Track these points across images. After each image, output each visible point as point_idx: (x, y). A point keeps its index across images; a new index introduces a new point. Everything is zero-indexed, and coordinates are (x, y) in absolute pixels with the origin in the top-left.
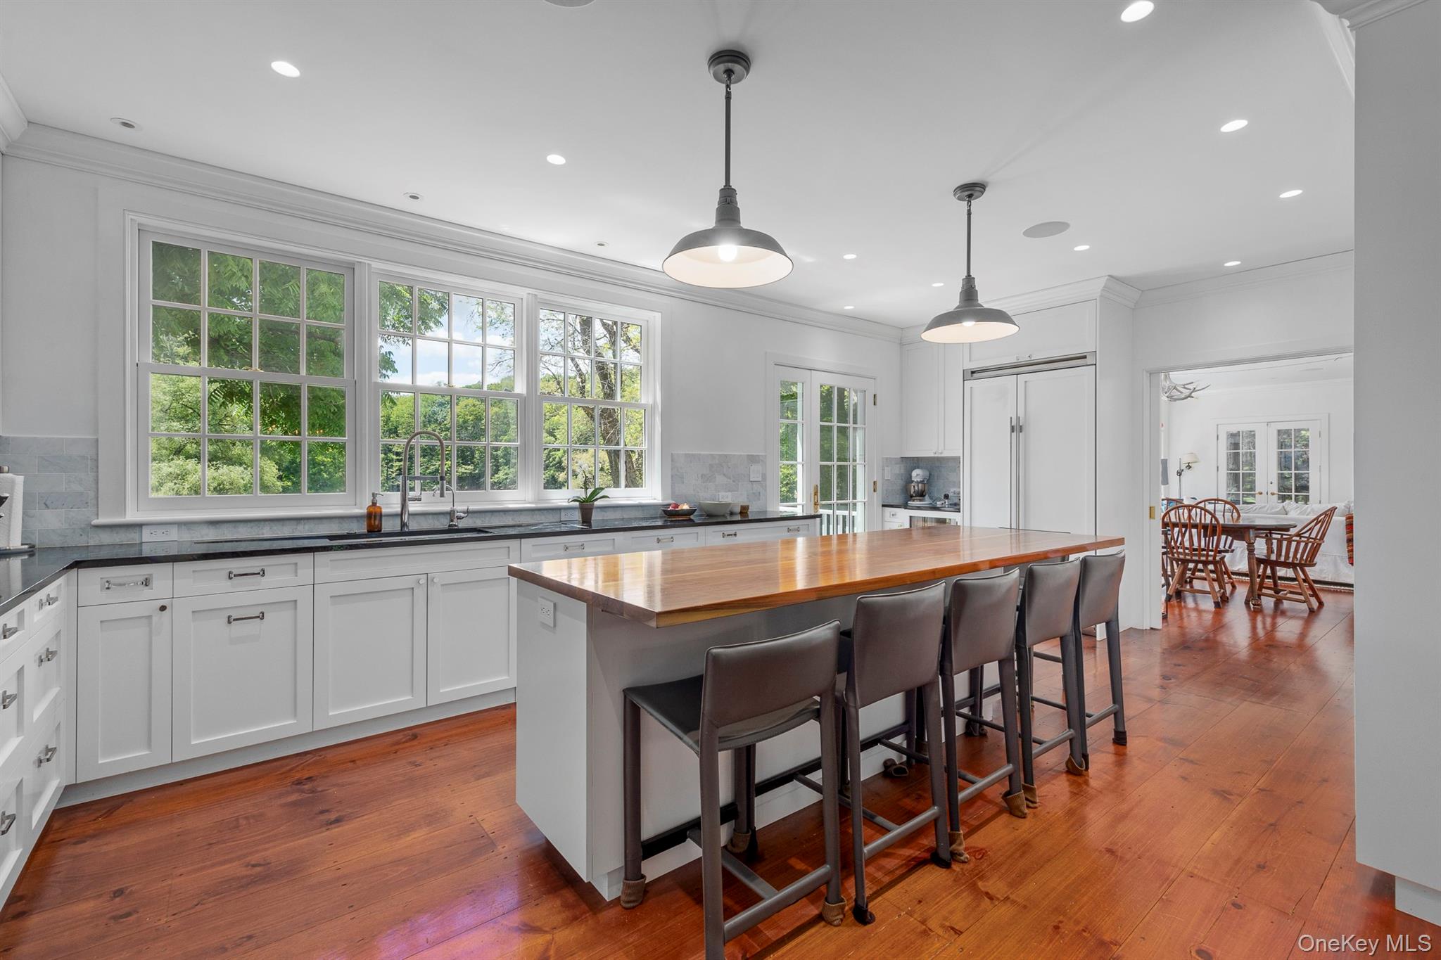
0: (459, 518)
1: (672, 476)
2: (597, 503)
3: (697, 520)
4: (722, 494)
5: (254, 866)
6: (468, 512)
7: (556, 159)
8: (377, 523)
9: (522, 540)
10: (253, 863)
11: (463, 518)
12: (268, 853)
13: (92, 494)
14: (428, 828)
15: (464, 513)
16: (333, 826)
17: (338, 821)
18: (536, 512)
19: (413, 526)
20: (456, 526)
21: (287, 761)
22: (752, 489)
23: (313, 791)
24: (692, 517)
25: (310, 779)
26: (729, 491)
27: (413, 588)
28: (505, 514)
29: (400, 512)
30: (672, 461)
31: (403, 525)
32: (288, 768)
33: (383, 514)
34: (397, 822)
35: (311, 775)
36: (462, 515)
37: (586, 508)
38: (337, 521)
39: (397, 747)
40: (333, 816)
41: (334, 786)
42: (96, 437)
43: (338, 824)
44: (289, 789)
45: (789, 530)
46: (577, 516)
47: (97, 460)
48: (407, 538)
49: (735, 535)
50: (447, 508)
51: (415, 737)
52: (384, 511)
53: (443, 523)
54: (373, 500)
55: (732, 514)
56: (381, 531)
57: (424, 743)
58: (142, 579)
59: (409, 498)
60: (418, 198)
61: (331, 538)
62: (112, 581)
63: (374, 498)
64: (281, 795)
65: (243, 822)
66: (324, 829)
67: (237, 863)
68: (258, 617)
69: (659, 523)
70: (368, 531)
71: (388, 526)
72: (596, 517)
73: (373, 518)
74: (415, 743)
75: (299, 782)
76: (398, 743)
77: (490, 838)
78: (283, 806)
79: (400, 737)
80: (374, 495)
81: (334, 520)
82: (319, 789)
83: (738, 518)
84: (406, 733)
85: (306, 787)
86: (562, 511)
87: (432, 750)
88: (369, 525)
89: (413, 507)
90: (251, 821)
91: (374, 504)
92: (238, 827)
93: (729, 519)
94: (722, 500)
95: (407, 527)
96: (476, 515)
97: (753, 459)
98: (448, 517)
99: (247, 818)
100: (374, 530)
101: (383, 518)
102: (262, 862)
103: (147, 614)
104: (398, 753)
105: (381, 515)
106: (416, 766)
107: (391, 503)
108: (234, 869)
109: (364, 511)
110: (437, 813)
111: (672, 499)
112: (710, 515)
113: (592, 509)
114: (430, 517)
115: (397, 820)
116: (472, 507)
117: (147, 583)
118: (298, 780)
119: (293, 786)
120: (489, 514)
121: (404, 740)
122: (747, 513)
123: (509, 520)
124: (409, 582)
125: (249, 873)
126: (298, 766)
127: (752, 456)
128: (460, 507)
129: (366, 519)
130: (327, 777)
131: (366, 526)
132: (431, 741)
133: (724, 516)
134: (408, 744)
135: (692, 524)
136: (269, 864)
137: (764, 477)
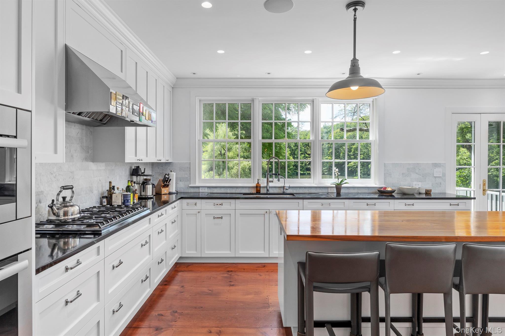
0: (286, 189)
1: (385, 174)
2: (343, 186)
3: (396, 196)
4: (414, 183)
5: (210, 290)
6: (290, 187)
7: (308, 52)
8: (259, 189)
9: (304, 200)
10: (210, 289)
11: (288, 189)
12: (214, 288)
13: (189, 178)
14: (254, 296)
15: (288, 187)
16: (231, 286)
17: (233, 285)
18: (318, 188)
19: (271, 191)
20: (285, 192)
21: (229, 264)
22: (436, 181)
23: (231, 275)
24: (393, 194)
25: (231, 271)
26: (420, 181)
27: (264, 214)
28: (305, 188)
29: (266, 186)
30: (385, 166)
31: (268, 190)
32: (229, 266)
33: (261, 186)
34: (247, 291)
35: (232, 270)
36: (287, 188)
37: (338, 187)
38: (248, 188)
39: (258, 268)
40: (232, 284)
41: (236, 275)
42: (189, 162)
43: (232, 286)
44: (226, 272)
45: (451, 205)
46: (335, 191)
47: (190, 168)
48: (269, 196)
49: (413, 205)
50: (283, 185)
51: (264, 266)
52: (262, 185)
53: (281, 191)
54: (258, 182)
55: (420, 194)
56: (260, 192)
57: (266, 269)
58: (195, 203)
59: (269, 181)
60: (270, 74)
61: (244, 194)
62: (189, 203)
63: (258, 181)
64: (223, 274)
65: (212, 278)
66: (228, 286)
67: (206, 288)
68: (221, 218)
69: (376, 196)
70: (256, 193)
71: (263, 191)
72: (342, 191)
73: (258, 187)
74: (263, 268)
75: (228, 271)
76: (259, 267)
77: (269, 305)
78: (222, 277)
79: (260, 265)
80: (258, 180)
81: (247, 188)
82: (232, 275)
83: (424, 196)
84: (262, 264)
85: (229, 273)
86: (329, 188)
87: (267, 272)
88: (257, 190)
89: (271, 184)
90: (214, 278)
91: (258, 183)
92: (210, 279)
93: (417, 196)
94: (415, 186)
95: (269, 192)
96: (294, 188)
97: (436, 165)
98: (283, 188)
99: (213, 277)
100: (258, 192)
101: (261, 188)
102: (212, 290)
103: (196, 213)
104: (257, 270)
105: (260, 187)
106: (260, 276)
107: (263, 182)
108: (205, 289)
109: (254, 185)
110: (258, 292)
111: (384, 184)
112: (404, 194)
113: (341, 188)
114: (277, 188)
115: (247, 290)
116: (291, 185)
117: (196, 204)
118: (229, 270)
119: (227, 272)
120: (299, 188)
121: (261, 267)
122: (430, 193)
123: (306, 191)
124: (263, 212)
125: (208, 292)
126: (230, 267)
127: (436, 163)
128: (287, 185)
129: (256, 188)
130: (236, 272)
131: (256, 190)
132: (268, 269)
133: (413, 195)
134: (261, 268)
135: (393, 197)
136: (213, 291)
137: (444, 175)
